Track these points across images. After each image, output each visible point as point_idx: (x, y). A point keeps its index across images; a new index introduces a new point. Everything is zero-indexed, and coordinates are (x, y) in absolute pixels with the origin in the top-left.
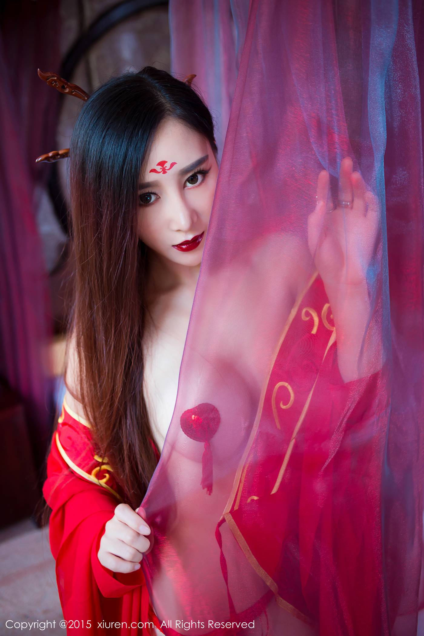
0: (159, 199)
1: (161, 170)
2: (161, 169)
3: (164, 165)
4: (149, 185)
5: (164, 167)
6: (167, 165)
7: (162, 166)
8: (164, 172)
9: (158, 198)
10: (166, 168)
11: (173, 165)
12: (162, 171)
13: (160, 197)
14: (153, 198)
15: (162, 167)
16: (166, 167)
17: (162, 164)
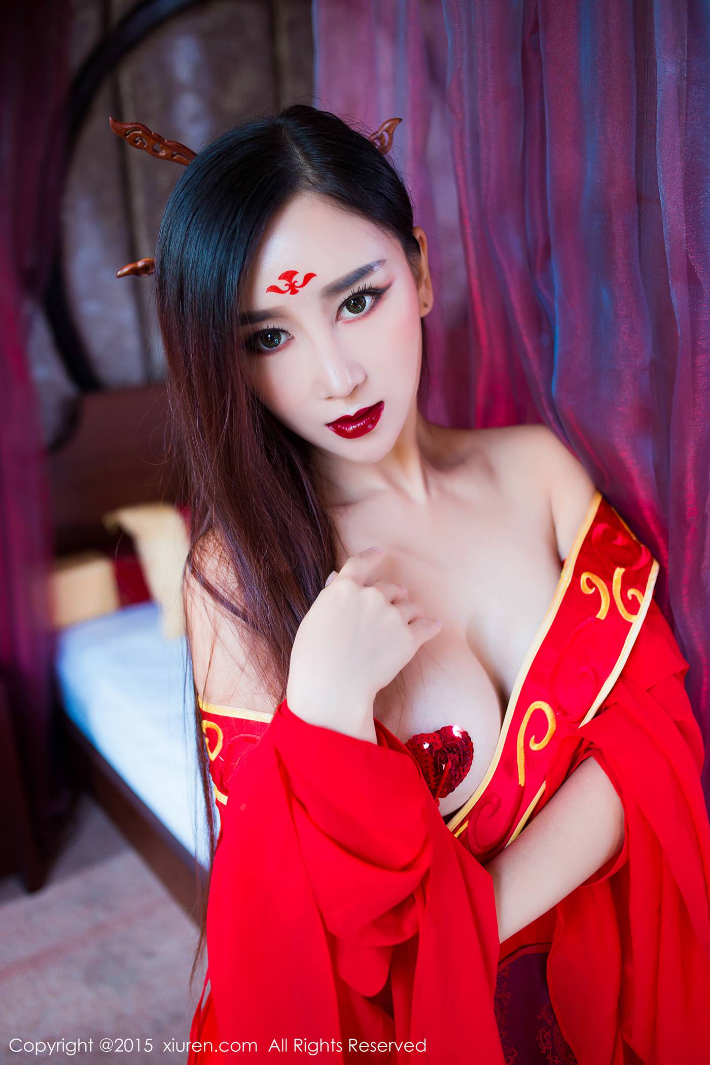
0: (292, 341)
1: (287, 287)
2: (286, 285)
3: (292, 279)
4: (267, 315)
5: (293, 281)
6: (299, 279)
7: (290, 279)
8: (293, 290)
9: (291, 339)
10: (297, 284)
11: (309, 277)
12: (289, 290)
13: (293, 337)
14: (283, 338)
15: (288, 283)
16: (296, 282)
17: (288, 276)
